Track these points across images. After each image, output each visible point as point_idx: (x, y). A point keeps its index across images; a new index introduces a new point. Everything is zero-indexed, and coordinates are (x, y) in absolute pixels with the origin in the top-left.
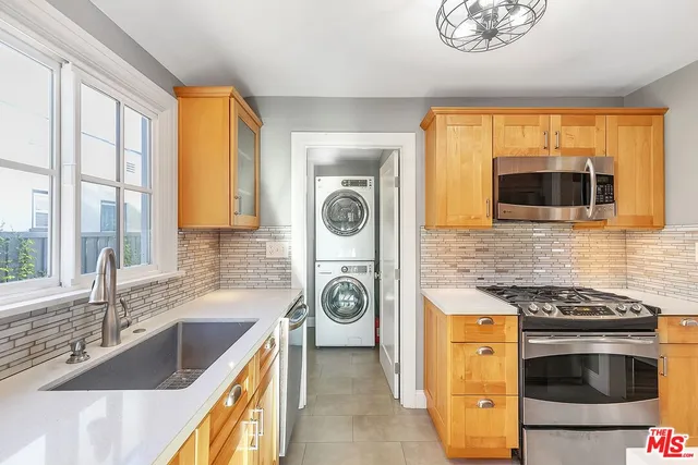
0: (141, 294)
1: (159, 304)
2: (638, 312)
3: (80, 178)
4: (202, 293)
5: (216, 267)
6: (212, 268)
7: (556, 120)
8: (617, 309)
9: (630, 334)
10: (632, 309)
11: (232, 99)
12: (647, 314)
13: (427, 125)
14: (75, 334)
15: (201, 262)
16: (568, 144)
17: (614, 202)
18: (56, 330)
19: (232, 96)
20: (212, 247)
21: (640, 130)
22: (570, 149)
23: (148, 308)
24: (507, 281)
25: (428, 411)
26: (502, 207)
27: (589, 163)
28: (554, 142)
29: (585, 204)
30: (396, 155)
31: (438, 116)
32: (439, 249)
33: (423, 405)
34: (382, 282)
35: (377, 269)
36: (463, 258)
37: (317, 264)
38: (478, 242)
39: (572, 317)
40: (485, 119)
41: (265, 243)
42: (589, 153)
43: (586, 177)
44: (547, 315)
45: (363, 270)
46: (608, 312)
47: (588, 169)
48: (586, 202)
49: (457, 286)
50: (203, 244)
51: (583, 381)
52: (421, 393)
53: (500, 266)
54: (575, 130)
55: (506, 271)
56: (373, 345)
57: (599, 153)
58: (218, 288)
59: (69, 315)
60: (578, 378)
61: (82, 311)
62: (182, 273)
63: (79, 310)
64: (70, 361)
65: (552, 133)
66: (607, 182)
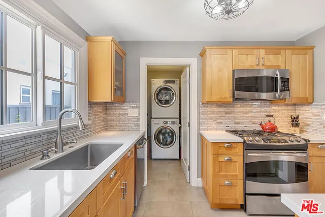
0: (72, 131)
1: (80, 136)
2: (299, 141)
3: (45, 78)
4: (99, 132)
5: (105, 121)
6: (103, 121)
7: (262, 52)
8: (289, 140)
9: (295, 151)
10: (296, 140)
11: (112, 42)
12: (303, 142)
13: (202, 55)
14: (44, 147)
15: (99, 118)
16: (268, 63)
17: (289, 90)
18: (35, 145)
19: (112, 41)
20: (103, 111)
21: (301, 56)
22: (269, 66)
23: (75, 137)
24: (240, 128)
25: (203, 188)
26: (237, 93)
27: (277, 72)
28: (261, 62)
29: (276, 91)
30: (188, 68)
31: (207, 50)
32: (208, 113)
33: (201, 185)
34: (182, 128)
35: (180, 123)
36: (219, 117)
37: (152, 120)
38: (227, 110)
39: (268, 144)
40: (229, 52)
41: (127, 109)
42: (278, 67)
43: (276, 79)
44: (257, 143)
45: (174, 123)
46: (286, 141)
47: (277, 75)
48: (276, 90)
49: (216, 129)
50: (99, 109)
51: (276, 175)
52: (200, 179)
53: (237, 121)
54: (271, 56)
55: (240, 123)
56: (179, 158)
57: (282, 67)
58: (106, 130)
59: (41, 138)
60: (274, 174)
61: (46, 137)
62: (90, 122)
63: (45, 137)
64: (42, 159)
65: (261, 58)
66: (286, 81)
